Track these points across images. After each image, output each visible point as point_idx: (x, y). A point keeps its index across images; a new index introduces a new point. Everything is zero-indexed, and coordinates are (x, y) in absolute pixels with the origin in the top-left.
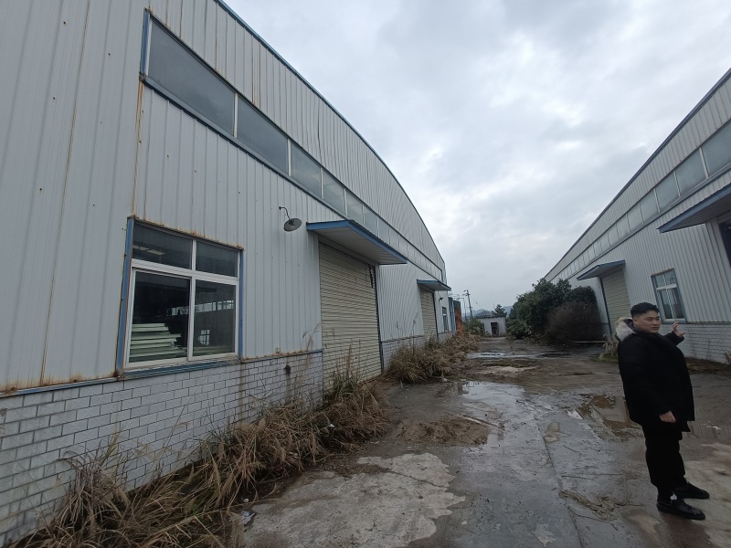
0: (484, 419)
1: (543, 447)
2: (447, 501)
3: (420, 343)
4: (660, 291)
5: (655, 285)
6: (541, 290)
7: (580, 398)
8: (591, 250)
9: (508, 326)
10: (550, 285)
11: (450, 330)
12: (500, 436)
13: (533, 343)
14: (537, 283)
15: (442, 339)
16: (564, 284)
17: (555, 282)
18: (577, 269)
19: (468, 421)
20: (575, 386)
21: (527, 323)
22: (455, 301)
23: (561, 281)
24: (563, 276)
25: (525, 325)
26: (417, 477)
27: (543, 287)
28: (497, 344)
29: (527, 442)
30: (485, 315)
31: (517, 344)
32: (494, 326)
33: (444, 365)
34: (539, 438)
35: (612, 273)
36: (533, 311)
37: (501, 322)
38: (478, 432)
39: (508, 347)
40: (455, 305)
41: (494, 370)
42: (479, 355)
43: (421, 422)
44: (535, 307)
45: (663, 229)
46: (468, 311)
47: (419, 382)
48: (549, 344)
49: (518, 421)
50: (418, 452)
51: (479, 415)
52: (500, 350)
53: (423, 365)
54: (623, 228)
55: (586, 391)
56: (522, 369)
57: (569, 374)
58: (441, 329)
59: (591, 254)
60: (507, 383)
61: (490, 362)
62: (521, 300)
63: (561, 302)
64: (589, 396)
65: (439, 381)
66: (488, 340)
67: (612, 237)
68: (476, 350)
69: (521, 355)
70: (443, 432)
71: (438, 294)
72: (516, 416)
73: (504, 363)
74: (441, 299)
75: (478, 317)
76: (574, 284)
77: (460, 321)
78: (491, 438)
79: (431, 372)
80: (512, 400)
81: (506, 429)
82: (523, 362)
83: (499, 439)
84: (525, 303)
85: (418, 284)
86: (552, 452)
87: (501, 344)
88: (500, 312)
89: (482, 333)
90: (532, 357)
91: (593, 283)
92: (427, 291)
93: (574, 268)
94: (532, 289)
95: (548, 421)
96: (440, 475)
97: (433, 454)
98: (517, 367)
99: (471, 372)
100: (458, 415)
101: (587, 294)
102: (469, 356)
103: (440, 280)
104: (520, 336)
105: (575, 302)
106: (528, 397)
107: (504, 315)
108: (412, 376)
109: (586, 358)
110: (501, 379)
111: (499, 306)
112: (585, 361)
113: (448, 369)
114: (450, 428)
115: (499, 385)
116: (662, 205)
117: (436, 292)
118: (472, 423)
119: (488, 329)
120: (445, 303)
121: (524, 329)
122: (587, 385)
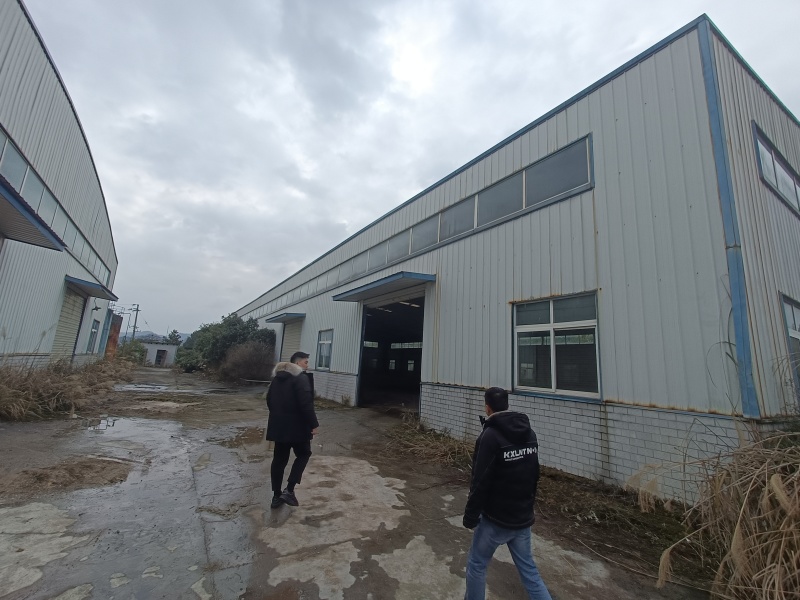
0: (127, 457)
1: (191, 476)
2: (62, 545)
3: (41, 364)
4: (321, 345)
5: (319, 339)
6: (229, 325)
7: (236, 431)
8: (285, 297)
9: (179, 356)
10: (239, 321)
11: (96, 351)
12: (144, 472)
13: (203, 378)
14: (226, 316)
15: (79, 362)
16: (253, 322)
17: (245, 319)
18: (269, 312)
19: (104, 461)
20: (236, 421)
21: (204, 356)
22: (115, 315)
23: (251, 320)
24: (255, 315)
25: (200, 358)
26: (15, 531)
27: (232, 321)
28: (160, 376)
29: (174, 473)
30: (151, 339)
31: (186, 377)
32: (161, 355)
33: (78, 396)
34: (188, 468)
35: (293, 322)
36: (214, 345)
37: (171, 351)
38: (116, 471)
39: (173, 380)
40: (115, 321)
41: (149, 405)
42: (132, 387)
43: (25, 469)
44: (217, 340)
45: (336, 298)
46: (131, 330)
47: (25, 419)
48: (219, 381)
49: (168, 455)
50: (18, 504)
51: (121, 453)
52: (162, 384)
53: (40, 395)
54: (312, 288)
55: (243, 424)
56: (186, 405)
57: (232, 410)
58: (82, 348)
59: (284, 301)
60: (163, 419)
61: (146, 396)
62: (205, 330)
63: (245, 340)
64: (243, 429)
65: (66, 418)
66: (147, 371)
67: (303, 292)
68: (129, 381)
69: (187, 390)
70: (64, 476)
71: (93, 301)
72: (167, 451)
73: (163, 398)
74: (97, 309)
75: (142, 340)
76: (262, 325)
77: (115, 342)
78: (133, 476)
79: (53, 405)
80: (166, 436)
81: (153, 464)
82: (188, 397)
83: (142, 475)
84: (207, 334)
85: (66, 281)
86: (198, 478)
87: (164, 376)
88: (174, 339)
89: (141, 360)
90: (199, 392)
91: (277, 327)
92: (77, 294)
93: (266, 310)
94: (220, 321)
95: (200, 453)
96: (54, 522)
97: (44, 502)
98: (178, 402)
99: (117, 407)
100: (90, 456)
101: (270, 336)
102: (117, 388)
103: (104, 284)
104: (190, 369)
105: (257, 341)
106: (184, 433)
107: (178, 343)
108: (15, 411)
109: (250, 395)
110: (158, 415)
111: (175, 332)
112: (249, 399)
113: (81, 402)
114: (77, 470)
115: (153, 421)
116: (340, 280)
117: (92, 299)
118: (109, 462)
119: (152, 357)
120: (101, 316)
121: (198, 362)
122: (244, 420)
